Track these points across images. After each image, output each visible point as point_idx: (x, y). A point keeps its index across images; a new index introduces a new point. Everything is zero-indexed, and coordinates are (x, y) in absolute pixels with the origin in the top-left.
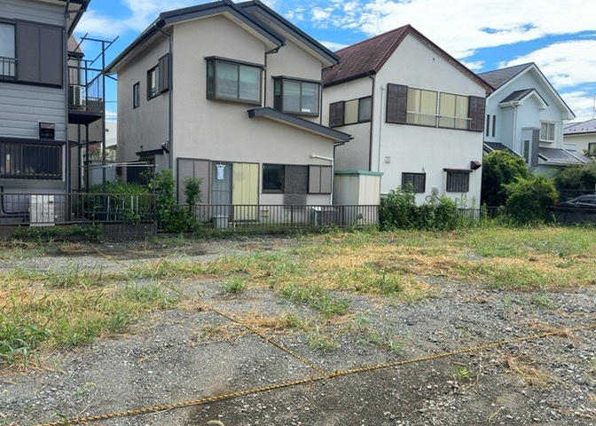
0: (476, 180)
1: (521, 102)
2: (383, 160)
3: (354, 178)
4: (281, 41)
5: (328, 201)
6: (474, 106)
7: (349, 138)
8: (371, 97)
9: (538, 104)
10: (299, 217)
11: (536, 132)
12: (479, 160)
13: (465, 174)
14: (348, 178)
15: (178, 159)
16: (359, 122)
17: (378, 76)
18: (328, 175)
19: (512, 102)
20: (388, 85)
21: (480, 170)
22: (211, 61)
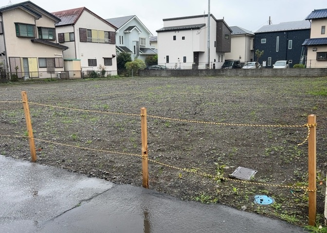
0: (114, 61)
1: (131, 31)
2: (81, 55)
3: (71, 62)
4: (40, 16)
5: (63, 70)
6: (111, 35)
7: (66, 48)
8: (74, 33)
9: (138, 31)
10: (54, 76)
11: (137, 42)
12: (115, 54)
13: (111, 59)
14: (69, 62)
15: (9, 57)
16: (70, 41)
17: (75, 26)
18: (61, 61)
19: (128, 31)
20: (79, 28)
21: (115, 58)
22: (17, 24)
